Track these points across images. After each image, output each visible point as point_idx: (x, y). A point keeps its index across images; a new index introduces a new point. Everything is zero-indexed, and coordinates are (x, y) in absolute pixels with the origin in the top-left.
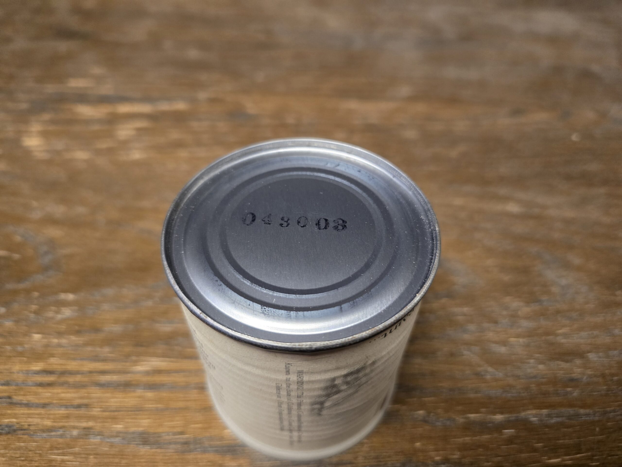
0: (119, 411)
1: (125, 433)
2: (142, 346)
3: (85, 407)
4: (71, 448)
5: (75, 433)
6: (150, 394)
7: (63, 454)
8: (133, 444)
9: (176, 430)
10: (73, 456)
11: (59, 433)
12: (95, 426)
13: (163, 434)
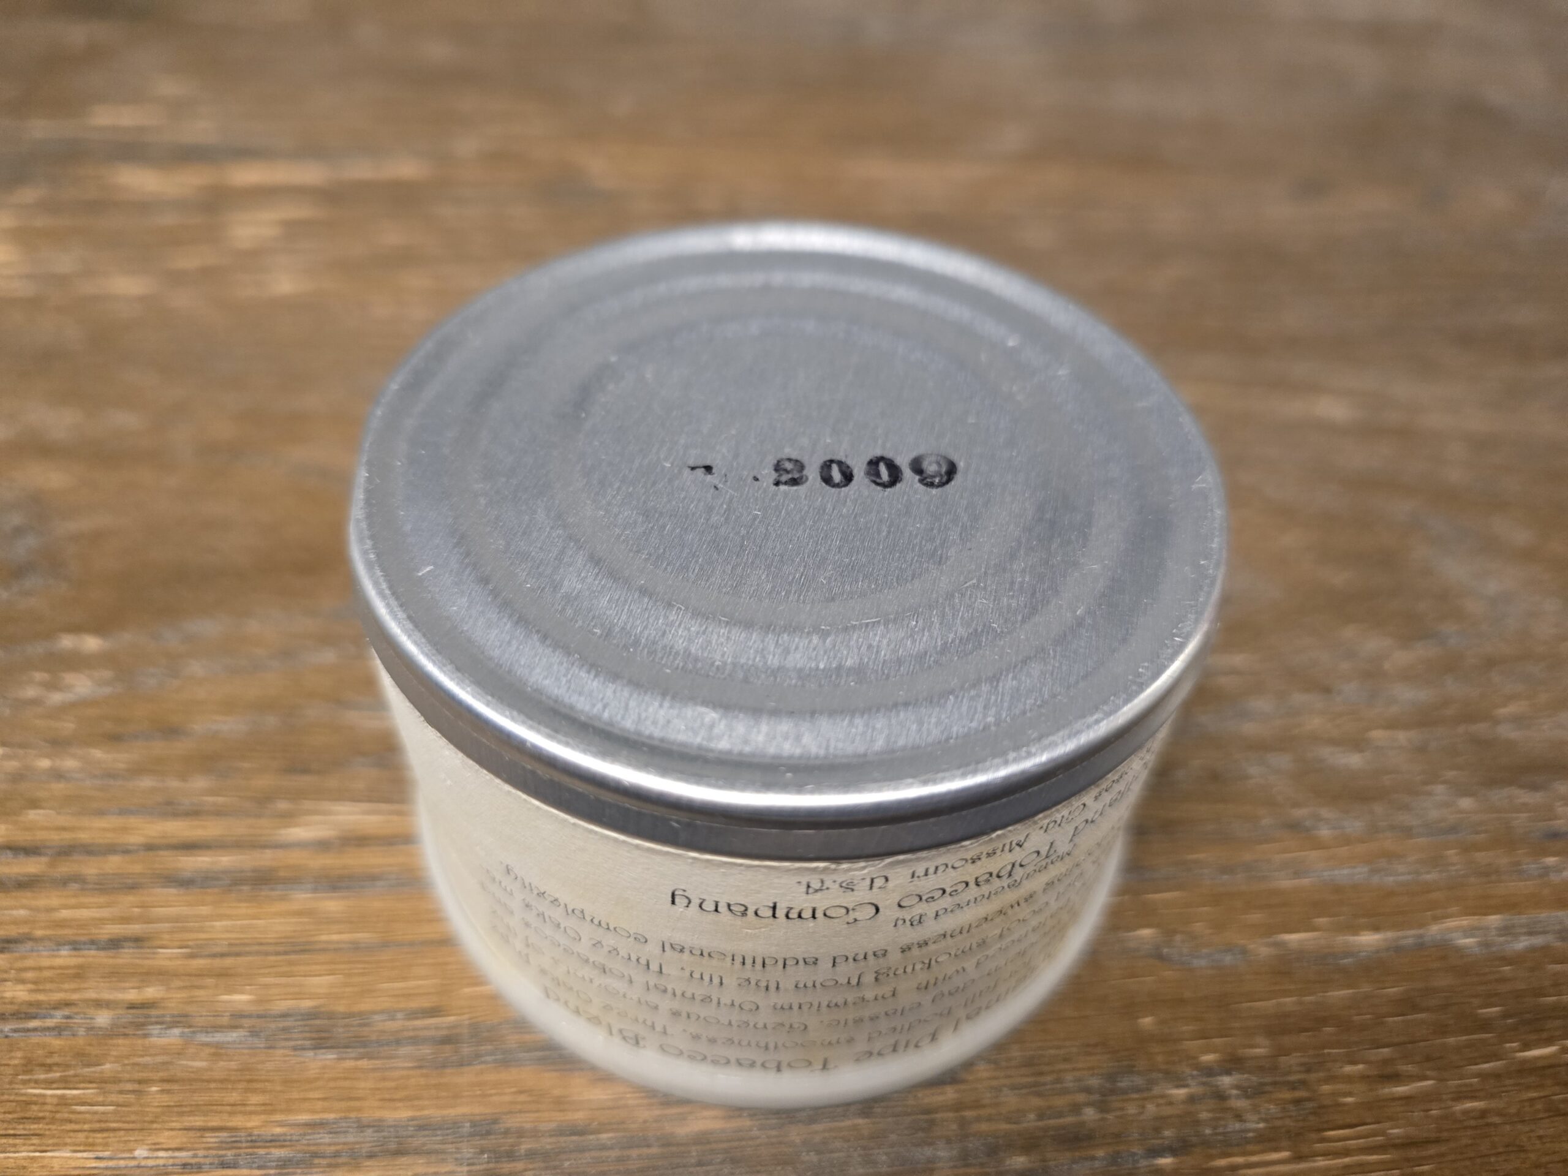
0: (238, 954)
1: (259, 1016)
2: (306, 771)
3: (131, 944)
4: (89, 1065)
5: (103, 1018)
6: (332, 905)
7: (65, 1083)
8: (284, 1048)
9: (414, 1004)
10: (97, 1088)
11: (50, 1023)
12: (163, 999)
13: (377, 1017)
